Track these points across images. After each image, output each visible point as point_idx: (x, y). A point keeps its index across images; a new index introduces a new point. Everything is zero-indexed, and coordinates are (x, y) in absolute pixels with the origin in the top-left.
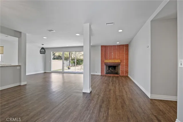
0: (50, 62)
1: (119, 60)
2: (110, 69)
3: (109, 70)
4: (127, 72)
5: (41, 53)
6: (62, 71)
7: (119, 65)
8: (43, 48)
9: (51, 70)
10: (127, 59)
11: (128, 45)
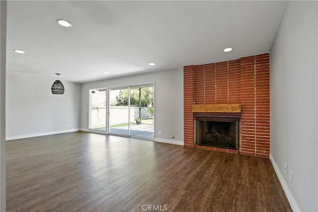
0: (87, 110)
1: (237, 105)
2: (213, 130)
3: (210, 132)
4: (265, 144)
5: (53, 93)
6: (105, 130)
7: (239, 119)
8: (58, 82)
9: (88, 128)
10: (265, 102)
11: (267, 55)
